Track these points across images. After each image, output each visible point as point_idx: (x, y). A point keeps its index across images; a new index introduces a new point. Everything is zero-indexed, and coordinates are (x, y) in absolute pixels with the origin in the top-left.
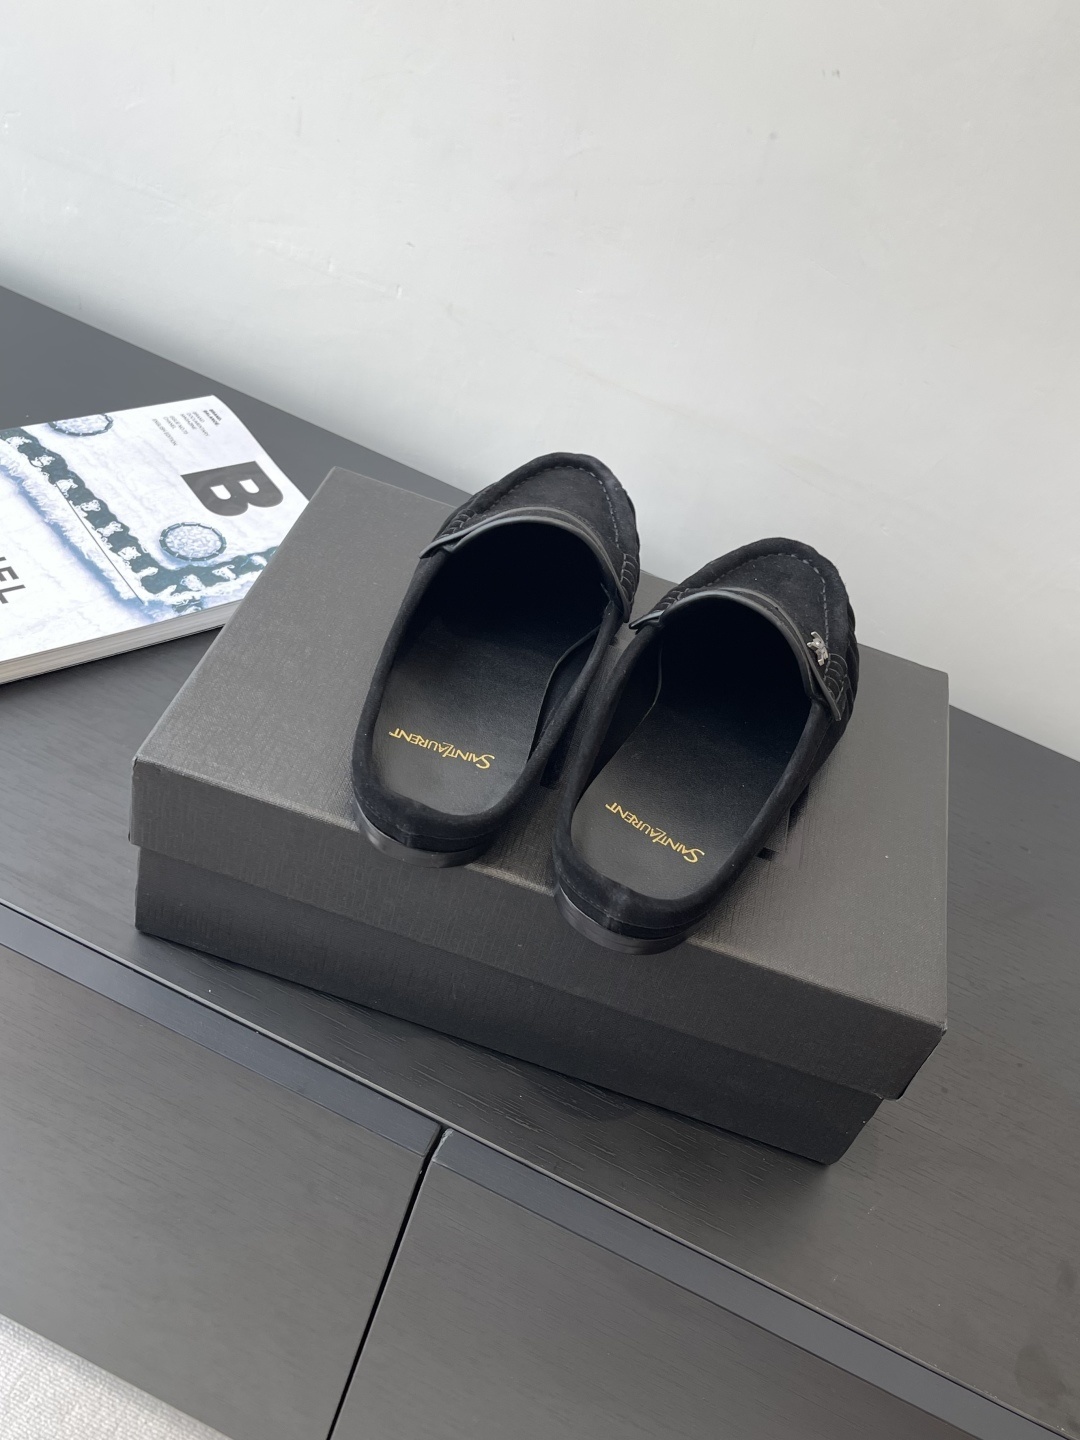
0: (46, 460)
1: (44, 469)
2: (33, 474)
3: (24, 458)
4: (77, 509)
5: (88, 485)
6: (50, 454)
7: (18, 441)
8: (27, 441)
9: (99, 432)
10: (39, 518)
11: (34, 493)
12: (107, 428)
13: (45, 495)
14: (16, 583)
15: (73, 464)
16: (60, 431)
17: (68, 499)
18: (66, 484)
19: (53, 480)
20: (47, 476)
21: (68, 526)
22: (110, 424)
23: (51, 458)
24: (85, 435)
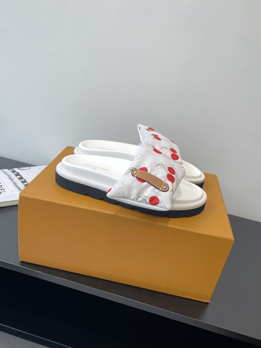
0: (16, 173)
1: (15, 174)
2: (13, 175)
3: (12, 173)
4: (20, 180)
5: (23, 177)
6: (17, 172)
7: (11, 170)
8: (13, 170)
9: (28, 169)
10: (12, 181)
11: (12, 178)
12: (29, 169)
13: (14, 178)
14: (4, 191)
15: (21, 174)
16: (20, 169)
17: (18, 179)
18: (18, 177)
19: (16, 176)
20: (15, 175)
21: (17, 183)
22: (30, 168)
23: (17, 173)
24: (24, 170)
